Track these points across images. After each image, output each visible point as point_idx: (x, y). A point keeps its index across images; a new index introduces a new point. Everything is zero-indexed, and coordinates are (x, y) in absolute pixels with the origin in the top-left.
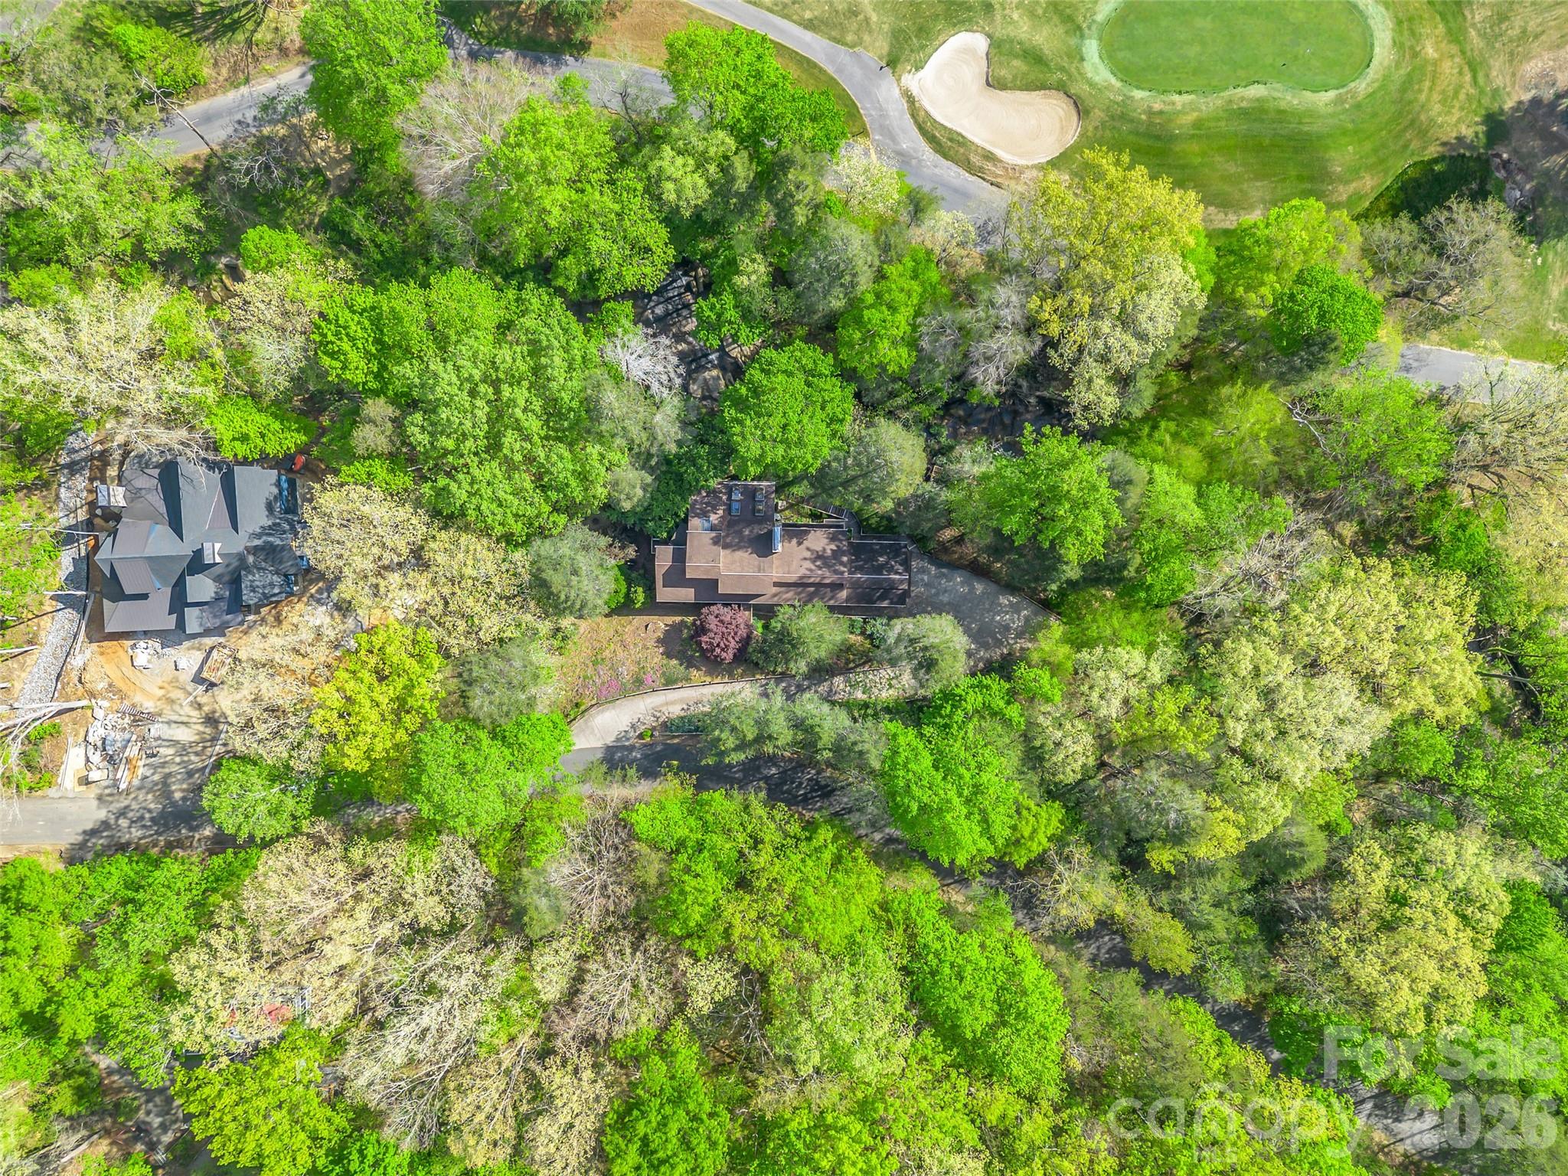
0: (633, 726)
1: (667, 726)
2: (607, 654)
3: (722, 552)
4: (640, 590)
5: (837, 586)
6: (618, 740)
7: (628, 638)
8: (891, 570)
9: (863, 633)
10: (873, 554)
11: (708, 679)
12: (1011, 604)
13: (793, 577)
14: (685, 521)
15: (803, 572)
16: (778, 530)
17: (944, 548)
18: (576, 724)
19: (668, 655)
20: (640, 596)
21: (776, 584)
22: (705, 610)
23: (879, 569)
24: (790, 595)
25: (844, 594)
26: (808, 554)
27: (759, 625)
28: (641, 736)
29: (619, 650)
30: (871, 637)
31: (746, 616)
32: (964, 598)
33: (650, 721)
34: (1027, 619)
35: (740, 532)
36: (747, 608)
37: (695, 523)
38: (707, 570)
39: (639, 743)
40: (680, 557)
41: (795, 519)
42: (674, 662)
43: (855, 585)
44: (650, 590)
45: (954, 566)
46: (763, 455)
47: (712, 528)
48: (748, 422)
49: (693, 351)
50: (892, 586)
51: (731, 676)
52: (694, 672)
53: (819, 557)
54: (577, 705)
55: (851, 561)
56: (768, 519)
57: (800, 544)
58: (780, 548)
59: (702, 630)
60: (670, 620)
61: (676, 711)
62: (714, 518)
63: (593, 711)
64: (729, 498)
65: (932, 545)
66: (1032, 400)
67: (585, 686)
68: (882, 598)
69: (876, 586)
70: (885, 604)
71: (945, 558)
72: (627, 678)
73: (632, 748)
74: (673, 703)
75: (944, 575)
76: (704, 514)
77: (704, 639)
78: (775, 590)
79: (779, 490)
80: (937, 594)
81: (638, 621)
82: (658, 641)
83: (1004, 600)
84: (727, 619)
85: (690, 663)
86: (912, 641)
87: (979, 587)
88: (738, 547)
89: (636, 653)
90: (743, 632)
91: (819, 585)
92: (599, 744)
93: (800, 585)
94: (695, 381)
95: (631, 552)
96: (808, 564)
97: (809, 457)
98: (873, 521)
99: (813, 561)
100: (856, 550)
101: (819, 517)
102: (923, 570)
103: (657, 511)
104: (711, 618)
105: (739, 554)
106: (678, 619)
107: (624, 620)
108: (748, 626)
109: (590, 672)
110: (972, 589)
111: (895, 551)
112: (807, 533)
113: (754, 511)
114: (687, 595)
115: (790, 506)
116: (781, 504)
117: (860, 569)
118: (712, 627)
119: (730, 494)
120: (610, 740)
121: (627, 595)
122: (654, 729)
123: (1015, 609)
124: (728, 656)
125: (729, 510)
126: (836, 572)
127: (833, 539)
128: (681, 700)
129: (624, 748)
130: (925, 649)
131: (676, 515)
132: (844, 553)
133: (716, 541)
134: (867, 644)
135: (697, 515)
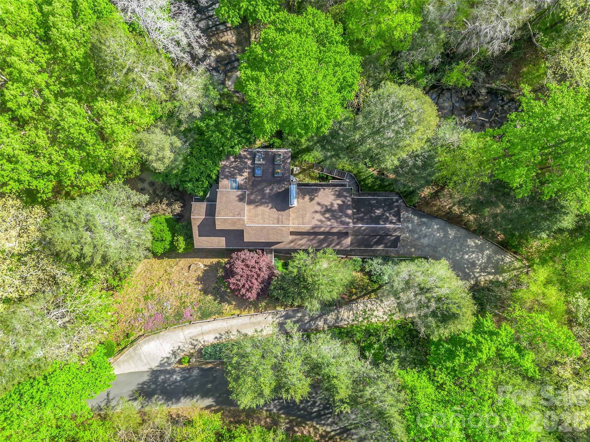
0: (174, 353)
1: (201, 353)
2: (156, 290)
3: (246, 207)
4: (181, 238)
5: (343, 235)
6: (161, 365)
7: (174, 277)
8: (386, 220)
9: (362, 270)
10: (369, 208)
11: (237, 312)
12: (477, 246)
13: (306, 227)
14: (217, 181)
15: (315, 222)
16: (294, 188)
17: (426, 202)
18: (127, 352)
19: (205, 291)
20: (181, 244)
21: (292, 233)
22: (234, 255)
23: (376, 220)
24: (303, 241)
25: (348, 241)
26: (318, 208)
27: (280, 264)
28: (180, 362)
29: (166, 287)
30: (369, 274)
31: (270, 259)
32: (440, 241)
33: (188, 349)
34: (489, 258)
35: (263, 190)
36: (270, 252)
37: (224, 183)
38: (234, 223)
39: (178, 367)
40: (211, 212)
41: (307, 180)
42: (210, 297)
43: (357, 233)
44: (189, 238)
45: (433, 216)
46: (278, 110)
47: (239, 187)
48: (263, 79)
49: (229, 56)
50: (387, 233)
51: (257, 309)
52: (226, 307)
53: (328, 210)
54: (127, 336)
55: (354, 213)
56: (285, 179)
57: (311, 200)
58: (295, 203)
59: (230, 273)
60: (209, 261)
61: (210, 339)
62: (240, 179)
63: (140, 341)
64: (253, 163)
65: (416, 200)
66: (483, 91)
67: (136, 319)
68: (378, 243)
69: (374, 233)
70: (381, 247)
71: (426, 210)
72: (170, 312)
73: (172, 372)
74: (208, 332)
75: (424, 223)
76: (232, 176)
77: (232, 280)
78: (291, 237)
79: (294, 157)
80: (419, 238)
81: (183, 262)
82: (199, 279)
83: (471, 242)
84: (252, 263)
85: (222, 298)
86: (423, 290)
87: (452, 233)
88: (261, 203)
89: (179, 289)
90: (265, 274)
91: (328, 234)
92: (146, 368)
93: (312, 233)
94: (230, 78)
95: (177, 208)
96: (318, 216)
97: (323, 113)
98: (370, 181)
99: (323, 214)
100: (357, 204)
101: (326, 179)
102: (408, 220)
103: (193, 174)
104: (239, 263)
105: (261, 209)
106: (215, 260)
107: (172, 261)
108: (270, 268)
109: (142, 306)
110: (446, 234)
111: (389, 205)
112: (317, 191)
113: (273, 173)
114: (220, 242)
115: (303, 171)
116: (296, 170)
117: (361, 220)
118: (239, 271)
119: (253, 159)
120: (154, 365)
121: (172, 243)
122: (191, 355)
123: (480, 249)
124: (252, 296)
125: (253, 173)
126: (342, 223)
127: (339, 196)
128: (215, 331)
129: (166, 372)
130: (439, 300)
131: (209, 176)
132: (348, 207)
133: (241, 199)
134: (366, 280)
135: (227, 177)
